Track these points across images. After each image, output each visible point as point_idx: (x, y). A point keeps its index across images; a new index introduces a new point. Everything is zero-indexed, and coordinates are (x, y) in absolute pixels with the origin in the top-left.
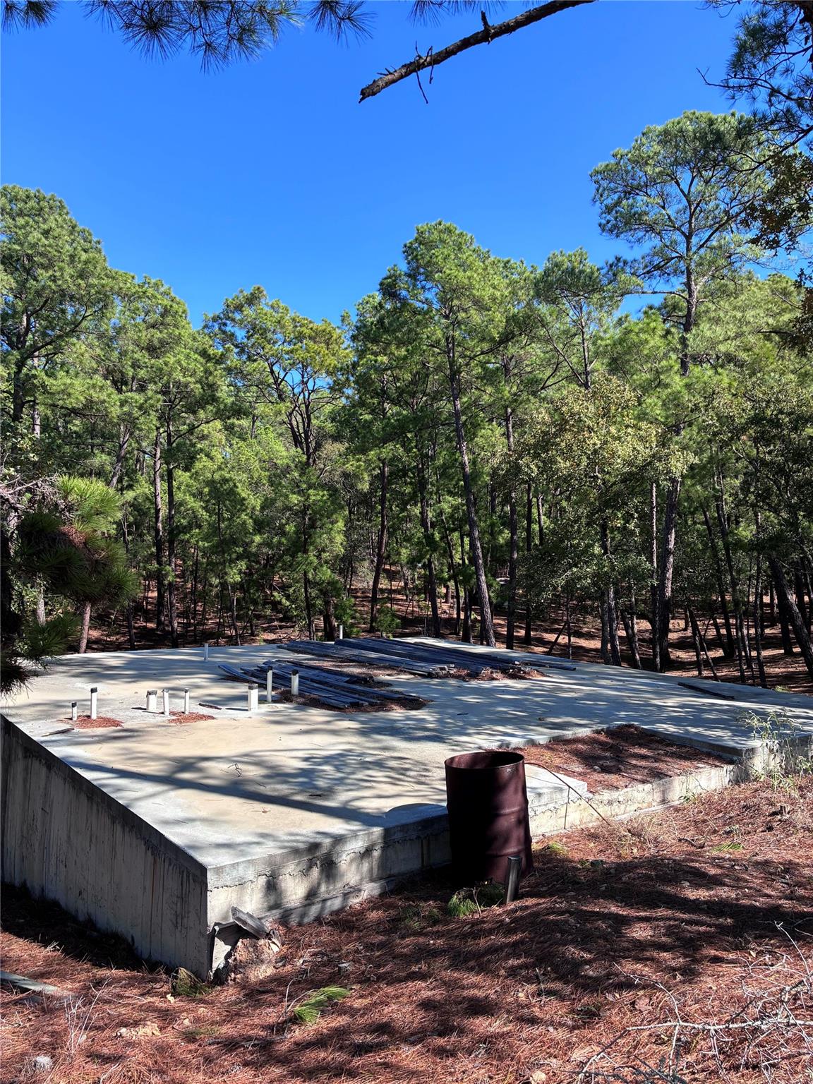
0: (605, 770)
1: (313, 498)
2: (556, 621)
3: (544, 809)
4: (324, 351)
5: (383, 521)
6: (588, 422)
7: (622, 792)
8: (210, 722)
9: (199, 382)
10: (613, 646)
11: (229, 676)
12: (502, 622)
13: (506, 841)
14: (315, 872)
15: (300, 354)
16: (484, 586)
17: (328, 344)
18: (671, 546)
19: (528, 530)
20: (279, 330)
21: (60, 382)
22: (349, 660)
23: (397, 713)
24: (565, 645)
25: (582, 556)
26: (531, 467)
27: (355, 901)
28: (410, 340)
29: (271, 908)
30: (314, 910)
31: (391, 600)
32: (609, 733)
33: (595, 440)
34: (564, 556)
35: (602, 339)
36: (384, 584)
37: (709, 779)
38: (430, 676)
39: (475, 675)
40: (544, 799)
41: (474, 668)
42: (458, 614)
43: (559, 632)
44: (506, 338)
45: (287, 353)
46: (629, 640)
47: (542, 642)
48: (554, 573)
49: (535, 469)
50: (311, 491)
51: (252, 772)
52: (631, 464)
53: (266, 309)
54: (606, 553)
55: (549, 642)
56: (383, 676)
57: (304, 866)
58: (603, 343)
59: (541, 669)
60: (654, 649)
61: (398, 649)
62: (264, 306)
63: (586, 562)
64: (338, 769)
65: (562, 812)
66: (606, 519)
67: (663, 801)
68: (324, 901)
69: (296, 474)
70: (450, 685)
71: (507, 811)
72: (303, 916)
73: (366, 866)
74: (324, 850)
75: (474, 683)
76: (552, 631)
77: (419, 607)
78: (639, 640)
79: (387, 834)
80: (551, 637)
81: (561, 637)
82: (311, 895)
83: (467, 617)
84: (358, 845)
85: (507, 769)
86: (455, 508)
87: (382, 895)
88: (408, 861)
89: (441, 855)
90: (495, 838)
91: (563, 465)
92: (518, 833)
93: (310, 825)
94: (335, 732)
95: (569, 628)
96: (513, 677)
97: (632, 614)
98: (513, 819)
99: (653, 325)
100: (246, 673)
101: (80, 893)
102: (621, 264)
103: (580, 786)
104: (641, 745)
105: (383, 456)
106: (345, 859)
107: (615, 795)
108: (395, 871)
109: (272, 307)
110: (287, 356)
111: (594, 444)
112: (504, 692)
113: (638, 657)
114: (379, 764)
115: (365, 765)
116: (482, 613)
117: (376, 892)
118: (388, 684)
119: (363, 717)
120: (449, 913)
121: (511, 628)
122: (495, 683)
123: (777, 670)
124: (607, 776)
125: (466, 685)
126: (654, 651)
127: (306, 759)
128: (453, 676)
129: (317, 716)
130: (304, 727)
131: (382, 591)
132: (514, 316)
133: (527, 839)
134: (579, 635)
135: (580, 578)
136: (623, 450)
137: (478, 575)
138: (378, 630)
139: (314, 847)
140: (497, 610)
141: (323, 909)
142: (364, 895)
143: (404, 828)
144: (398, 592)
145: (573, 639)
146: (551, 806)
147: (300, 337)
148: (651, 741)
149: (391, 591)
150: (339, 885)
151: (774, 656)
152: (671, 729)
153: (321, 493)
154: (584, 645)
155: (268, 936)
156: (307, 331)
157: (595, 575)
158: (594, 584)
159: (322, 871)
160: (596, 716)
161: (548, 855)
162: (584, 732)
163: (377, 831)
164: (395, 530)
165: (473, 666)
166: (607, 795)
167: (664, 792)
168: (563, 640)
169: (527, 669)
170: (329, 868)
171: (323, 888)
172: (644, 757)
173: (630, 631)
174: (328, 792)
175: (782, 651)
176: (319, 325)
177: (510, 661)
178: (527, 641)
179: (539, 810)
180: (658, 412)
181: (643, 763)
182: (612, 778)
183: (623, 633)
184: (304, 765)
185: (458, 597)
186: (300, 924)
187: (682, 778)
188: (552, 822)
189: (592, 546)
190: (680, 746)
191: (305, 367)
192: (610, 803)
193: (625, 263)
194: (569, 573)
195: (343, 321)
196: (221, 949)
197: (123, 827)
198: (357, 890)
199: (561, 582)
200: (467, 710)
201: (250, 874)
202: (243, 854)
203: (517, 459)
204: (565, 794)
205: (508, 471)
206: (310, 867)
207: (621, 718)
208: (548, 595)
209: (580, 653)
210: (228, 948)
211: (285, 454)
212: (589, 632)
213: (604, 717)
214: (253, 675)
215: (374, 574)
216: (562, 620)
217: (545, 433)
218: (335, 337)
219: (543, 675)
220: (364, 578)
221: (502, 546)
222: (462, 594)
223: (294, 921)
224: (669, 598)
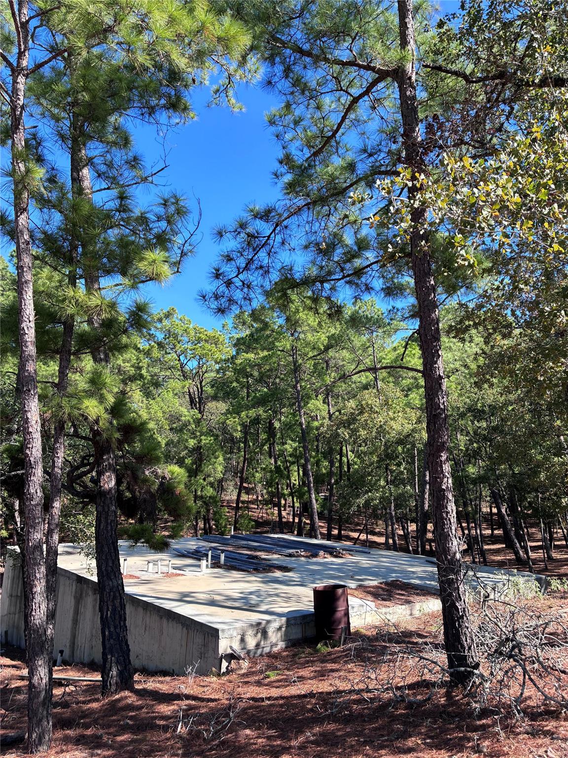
0: (384, 600)
1: (204, 441)
2: (358, 524)
3: (355, 614)
4: (214, 349)
5: (245, 455)
6: (377, 409)
7: (391, 609)
8: (183, 577)
9: (132, 366)
10: (394, 541)
11: (181, 555)
12: (323, 525)
13: (340, 623)
14: (259, 635)
15: (199, 352)
16: (314, 501)
17: (216, 344)
18: (428, 478)
19: (340, 461)
20: (185, 334)
21: (51, 368)
22: (243, 547)
23: (278, 574)
24: (364, 541)
25: (373, 487)
26: (344, 433)
27: (275, 649)
28: (271, 347)
29: (242, 649)
30: (259, 651)
31: (248, 508)
32: (386, 584)
33: (381, 419)
34: (364, 486)
35: (384, 358)
36: (244, 497)
37: (434, 605)
38: (290, 555)
39: (315, 555)
40: (355, 610)
41: (314, 551)
42: (294, 519)
43: (361, 531)
44: (327, 348)
45: (191, 350)
46: (405, 537)
47: (349, 538)
48: (358, 496)
49: (347, 435)
50: (203, 437)
51: (217, 598)
52: (400, 434)
53: (178, 322)
54: (387, 484)
55: (354, 538)
56: (263, 555)
57: (255, 632)
58: (386, 361)
59: (351, 553)
60: (417, 542)
61: (269, 541)
62: (175, 319)
63: (376, 490)
64: (258, 596)
65: (363, 616)
66: (387, 465)
67: (411, 614)
68: (263, 647)
69: (194, 426)
70: (302, 561)
71: (340, 609)
72: (255, 653)
73: (279, 634)
74: (263, 626)
75: (315, 560)
76: (355, 531)
77: (267, 513)
78: (412, 537)
79: (288, 620)
80: (355, 535)
81: (362, 535)
82: (258, 646)
83: (300, 521)
84: (276, 625)
85: (340, 591)
86: (295, 449)
87: (286, 647)
88: (297, 633)
89: (311, 632)
90: (334, 622)
91: (363, 433)
92: (344, 620)
93: (255, 617)
94: (248, 582)
95: (367, 529)
96: (336, 557)
97: (407, 520)
98: (343, 613)
99: (413, 352)
100: (189, 553)
101: (137, 656)
102: (395, 311)
103: (372, 605)
104: (402, 590)
105: (250, 415)
106: (271, 631)
107: (388, 610)
108: (291, 638)
109: (181, 320)
110: (190, 352)
111: (380, 421)
112: (332, 564)
113: (411, 548)
114: (277, 595)
115: (270, 596)
116: (312, 519)
117: (284, 646)
118: (269, 560)
119: (261, 575)
120: (317, 651)
121: (330, 529)
122: (326, 560)
123: (499, 558)
124: (384, 602)
125: (310, 560)
126: (418, 543)
127: (241, 593)
128: (303, 556)
129: (236, 574)
130: (231, 580)
131: (243, 502)
132: (333, 335)
133: (349, 623)
134: (374, 533)
135: (372, 500)
136: (396, 426)
137: (310, 494)
138: (239, 530)
139: (259, 624)
140: (321, 516)
141: (262, 651)
142: (279, 647)
143: (295, 618)
144: (252, 502)
145: (369, 536)
146: (358, 613)
147: (199, 340)
148: (408, 588)
149: (248, 502)
150: (269, 642)
151: (499, 549)
152: (417, 582)
153: (209, 439)
154: (377, 540)
155: (244, 659)
156: (203, 337)
157: (381, 498)
158: (380, 502)
159: (262, 635)
160: (381, 576)
161: (357, 633)
162: (375, 583)
163: (284, 619)
164: (251, 460)
165: (314, 550)
166: (384, 610)
167: (411, 610)
168: (363, 537)
169: (344, 552)
170: (265, 633)
171: (262, 643)
172: (403, 595)
173: (406, 531)
174: (257, 605)
175: (504, 546)
176: (210, 333)
177: (333, 548)
178: (339, 538)
179: (353, 614)
180: (417, 402)
181: (403, 597)
182: (387, 603)
183: (401, 532)
184: (242, 595)
185: (293, 507)
186: (254, 657)
187: (420, 604)
188: (359, 621)
189: (379, 480)
190: (421, 590)
191: (201, 358)
192: (386, 613)
193: (398, 310)
194: (366, 496)
195: (223, 327)
196: (225, 664)
197: (168, 620)
198: (276, 645)
199: (361, 501)
200: (313, 573)
201: (235, 634)
202: (230, 625)
203: (336, 429)
204: (365, 608)
205: (332, 435)
206: (257, 633)
207: (393, 577)
208: (354, 508)
209: (374, 545)
210: (227, 664)
211: (187, 413)
212: (379, 532)
213: (384, 577)
214: (192, 554)
215: (237, 490)
216: (362, 523)
217: (352, 414)
218: (221, 340)
219: (352, 555)
220: (231, 495)
221: (324, 474)
222: (297, 505)
223: (252, 654)
224: (427, 511)
